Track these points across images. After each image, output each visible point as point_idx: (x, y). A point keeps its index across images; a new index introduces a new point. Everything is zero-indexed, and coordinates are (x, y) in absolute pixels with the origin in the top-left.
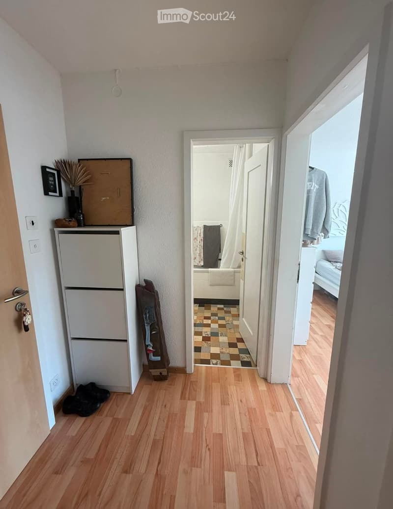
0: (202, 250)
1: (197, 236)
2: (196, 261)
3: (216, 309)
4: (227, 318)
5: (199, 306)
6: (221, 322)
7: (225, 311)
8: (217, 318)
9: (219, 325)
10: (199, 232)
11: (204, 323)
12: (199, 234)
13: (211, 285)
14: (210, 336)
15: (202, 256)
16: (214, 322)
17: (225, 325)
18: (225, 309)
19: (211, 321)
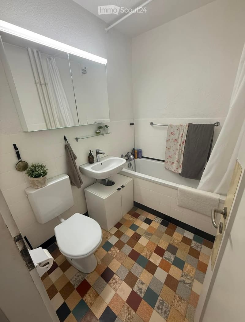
0: (182, 155)
1: (178, 138)
2: (173, 166)
3: (180, 239)
4: (188, 267)
5: (161, 223)
6: (175, 272)
7: (191, 249)
8: (173, 259)
9: (169, 276)
10: (182, 133)
11: (151, 260)
12: (180, 135)
13: (180, 206)
14: (142, 296)
15: (182, 162)
16: (165, 266)
17: (177, 282)
18: (194, 243)
19: (162, 261)
